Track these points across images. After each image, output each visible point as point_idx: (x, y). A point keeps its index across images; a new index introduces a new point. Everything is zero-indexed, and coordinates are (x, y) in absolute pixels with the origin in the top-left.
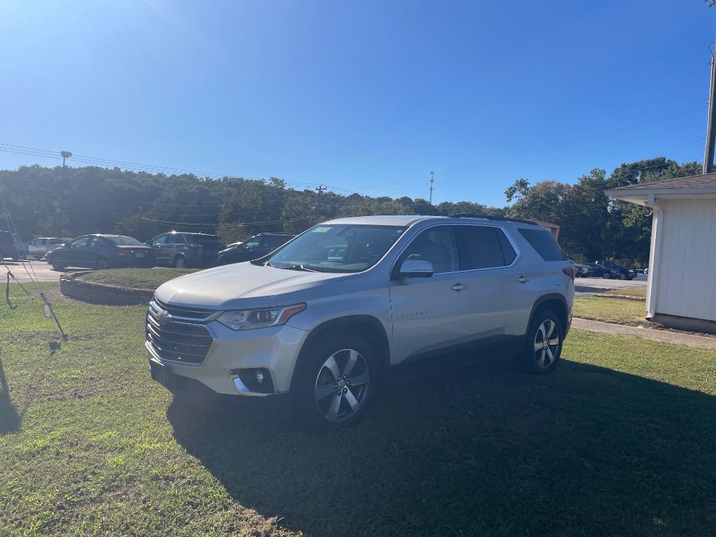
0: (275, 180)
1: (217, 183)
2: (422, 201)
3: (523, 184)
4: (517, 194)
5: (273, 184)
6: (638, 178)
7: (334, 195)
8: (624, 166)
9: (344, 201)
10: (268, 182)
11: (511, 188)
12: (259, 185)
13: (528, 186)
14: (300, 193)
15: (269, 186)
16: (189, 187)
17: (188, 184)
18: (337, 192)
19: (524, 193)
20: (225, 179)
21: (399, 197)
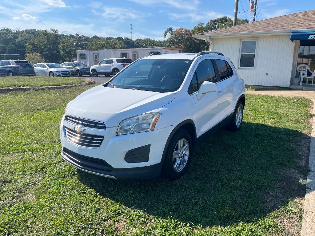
0: (53, 30)
1: (22, 32)
2: (128, 39)
3: (171, 30)
4: (169, 34)
5: (52, 32)
6: (217, 26)
7: (85, 37)
8: (211, 21)
9: (90, 40)
10: (49, 31)
11: (166, 32)
12: (45, 33)
13: (173, 31)
14: (67, 36)
15: (50, 33)
16: (7, 35)
17: (7, 34)
18: (86, 36)
19: (171, 34)
20: (26, 30)
21: (117, 37)
